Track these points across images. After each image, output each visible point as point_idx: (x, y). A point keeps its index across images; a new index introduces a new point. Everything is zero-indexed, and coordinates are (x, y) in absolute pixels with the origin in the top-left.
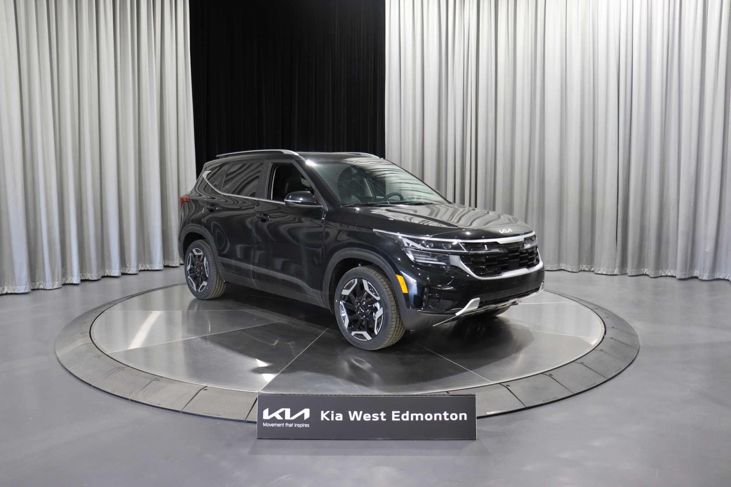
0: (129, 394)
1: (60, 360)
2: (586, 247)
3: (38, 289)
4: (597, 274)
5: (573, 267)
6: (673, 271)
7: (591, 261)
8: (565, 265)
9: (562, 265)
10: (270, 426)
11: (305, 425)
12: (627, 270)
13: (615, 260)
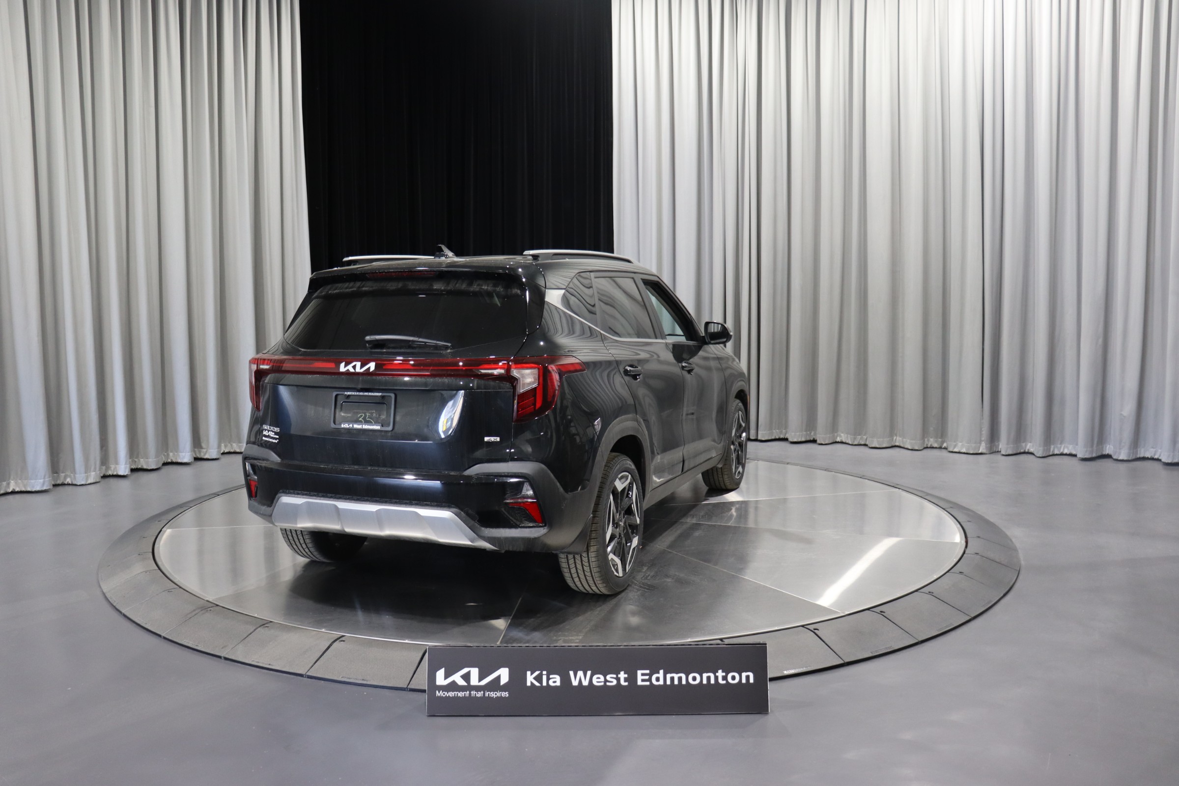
0: (222, 648)
1: (107, 597)
2: (935, 410)
3: (63, 484)
4: (952, 452)
5: (914, 441)
6: (1071, 446)
7: (942, 432)
8: (900, 439)
9: (896, 439)
10: (448, 695)
11: (501, 694)
12: (999, 445)
13: (981, 431)
